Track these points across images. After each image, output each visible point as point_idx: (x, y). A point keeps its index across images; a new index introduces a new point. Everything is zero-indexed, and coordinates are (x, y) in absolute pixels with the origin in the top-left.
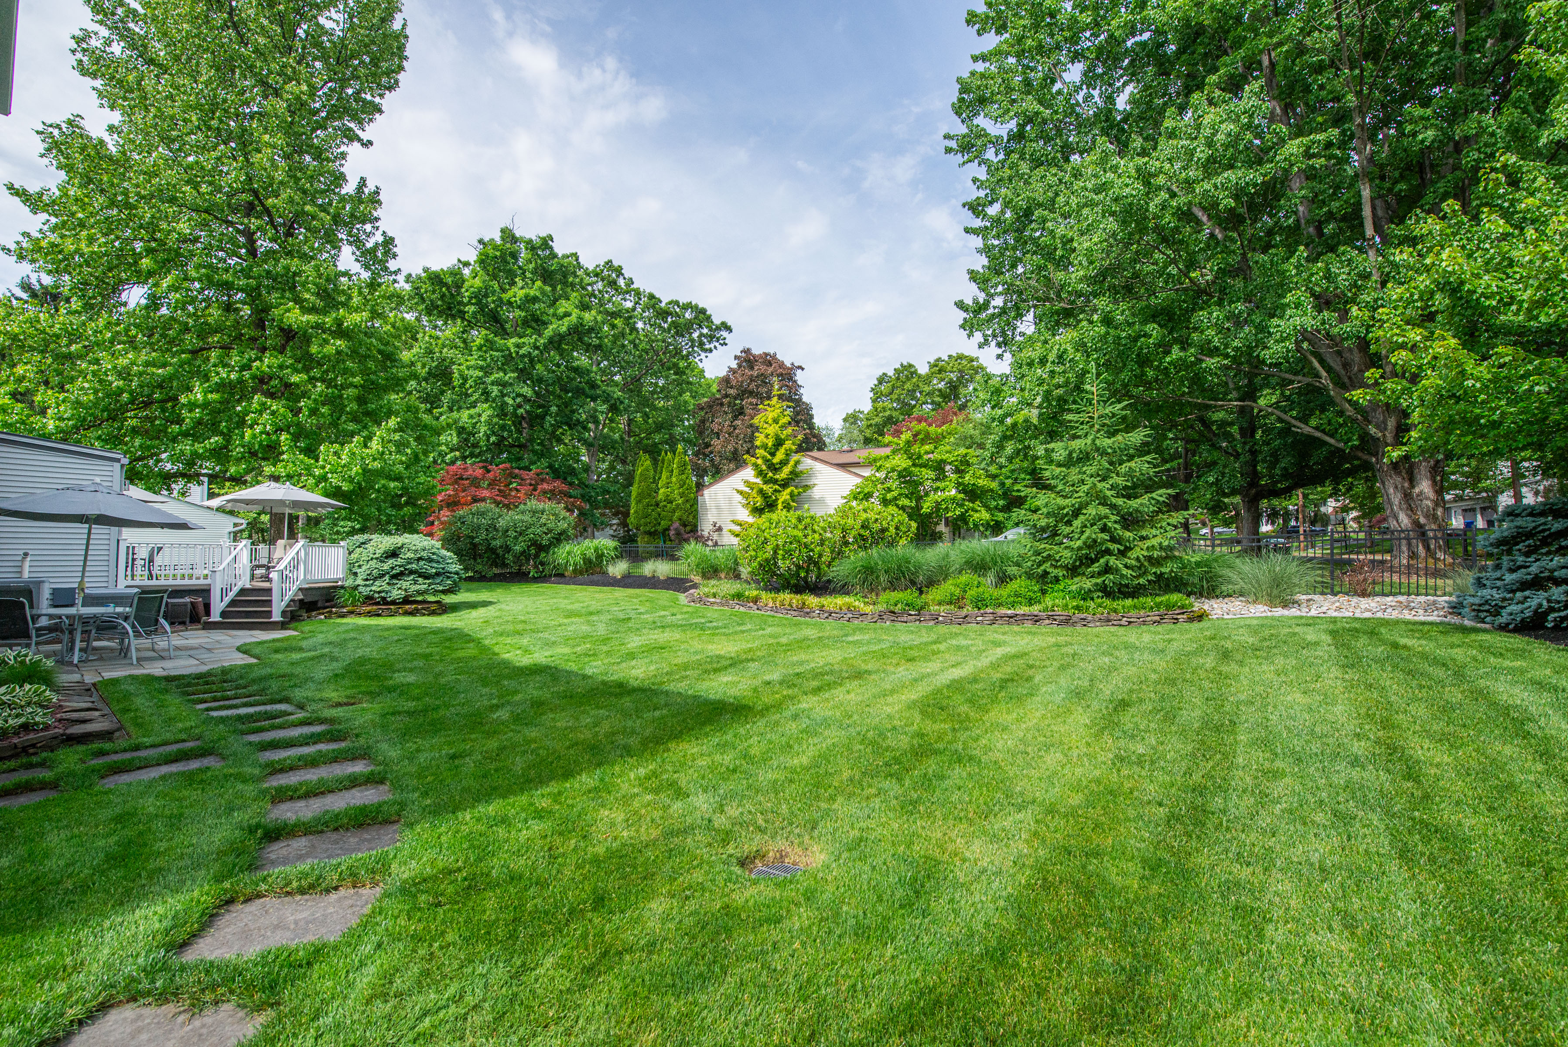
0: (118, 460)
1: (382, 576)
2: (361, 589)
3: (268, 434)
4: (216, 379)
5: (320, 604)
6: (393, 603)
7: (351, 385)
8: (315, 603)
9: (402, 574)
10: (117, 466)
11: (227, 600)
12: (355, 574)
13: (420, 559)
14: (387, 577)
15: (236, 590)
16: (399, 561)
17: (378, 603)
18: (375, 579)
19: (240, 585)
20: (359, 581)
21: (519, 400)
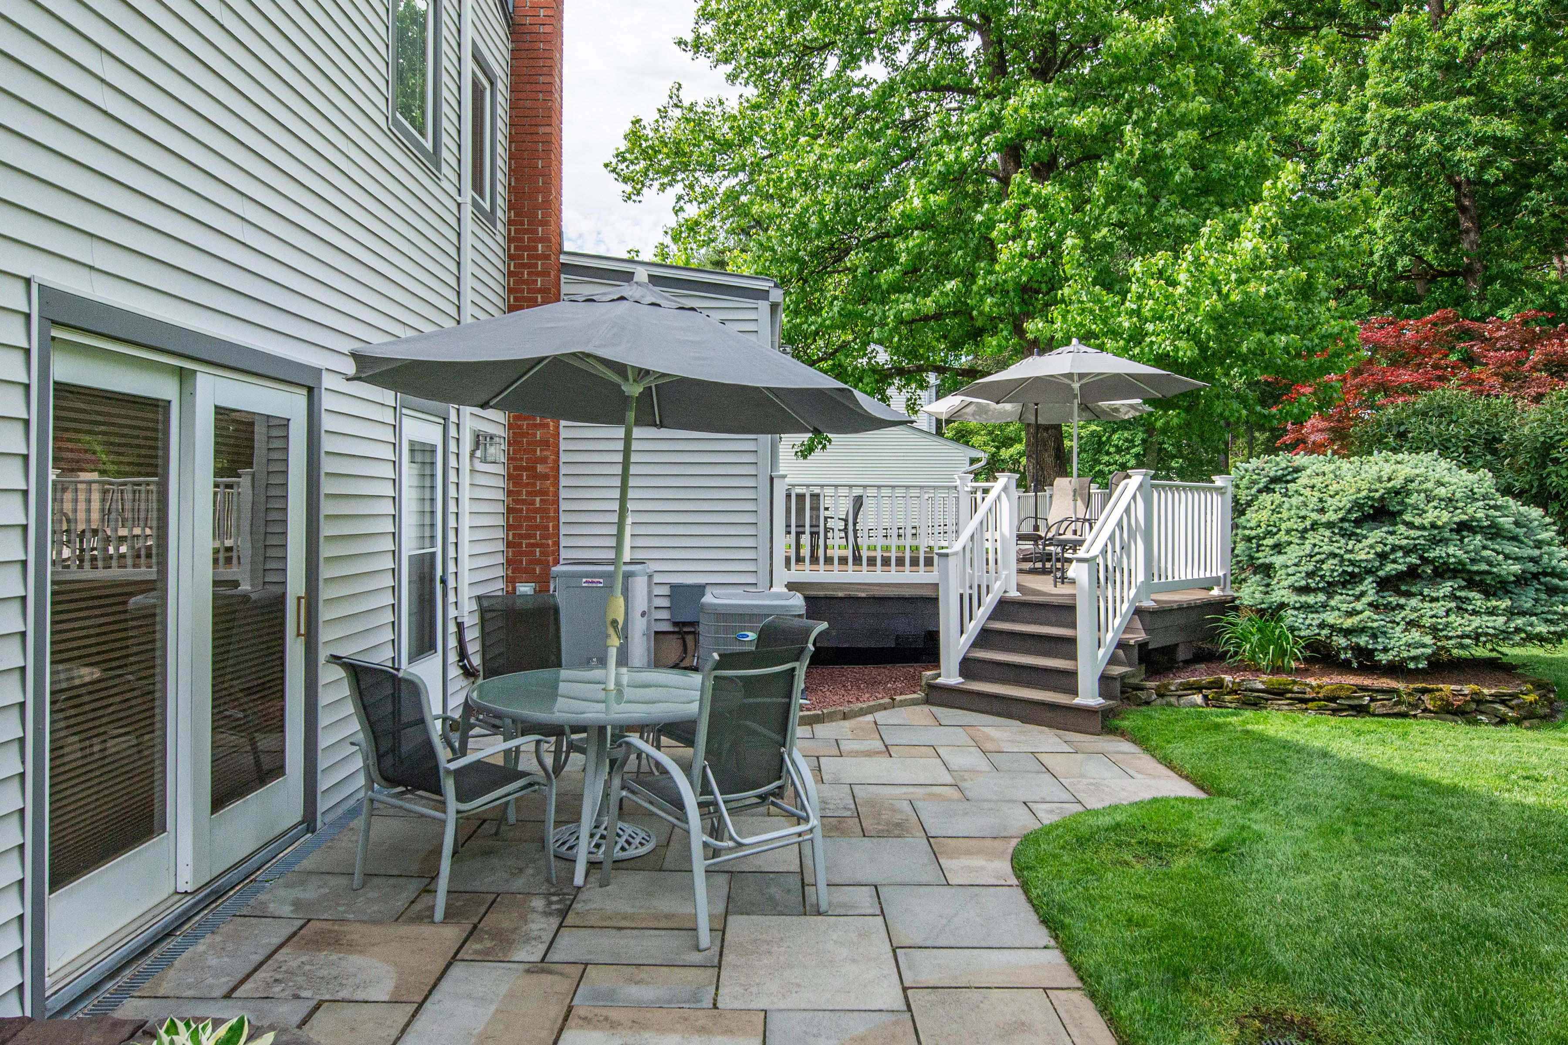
0: (763, 295)
1: (1351, 579)
2: (1290, 617)
3: (1032, 257)
4: (940, 167)
5: (1182, 654)
6: (1396, 669)
7: (1183, 123)
8: (1169, 651)
9: (1412, 574)
10: (764, 306)
11: (973, 628)
12: (1267, 570)
13: (1463, 528)
14: (1368, 585)
15: (990, 601)
16: (1402, 536)
17: (1345, 667)
18: (1330, 589)
19: (997, 589)
20: (1281, 594)
21: (1483, 151)
